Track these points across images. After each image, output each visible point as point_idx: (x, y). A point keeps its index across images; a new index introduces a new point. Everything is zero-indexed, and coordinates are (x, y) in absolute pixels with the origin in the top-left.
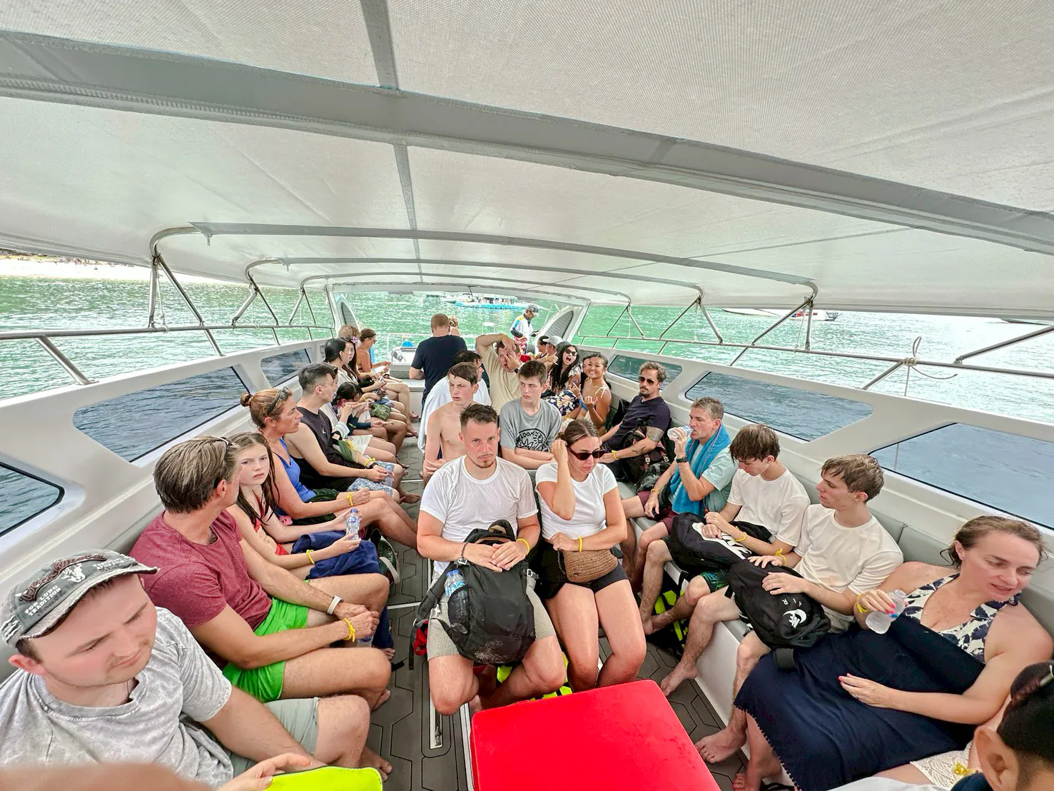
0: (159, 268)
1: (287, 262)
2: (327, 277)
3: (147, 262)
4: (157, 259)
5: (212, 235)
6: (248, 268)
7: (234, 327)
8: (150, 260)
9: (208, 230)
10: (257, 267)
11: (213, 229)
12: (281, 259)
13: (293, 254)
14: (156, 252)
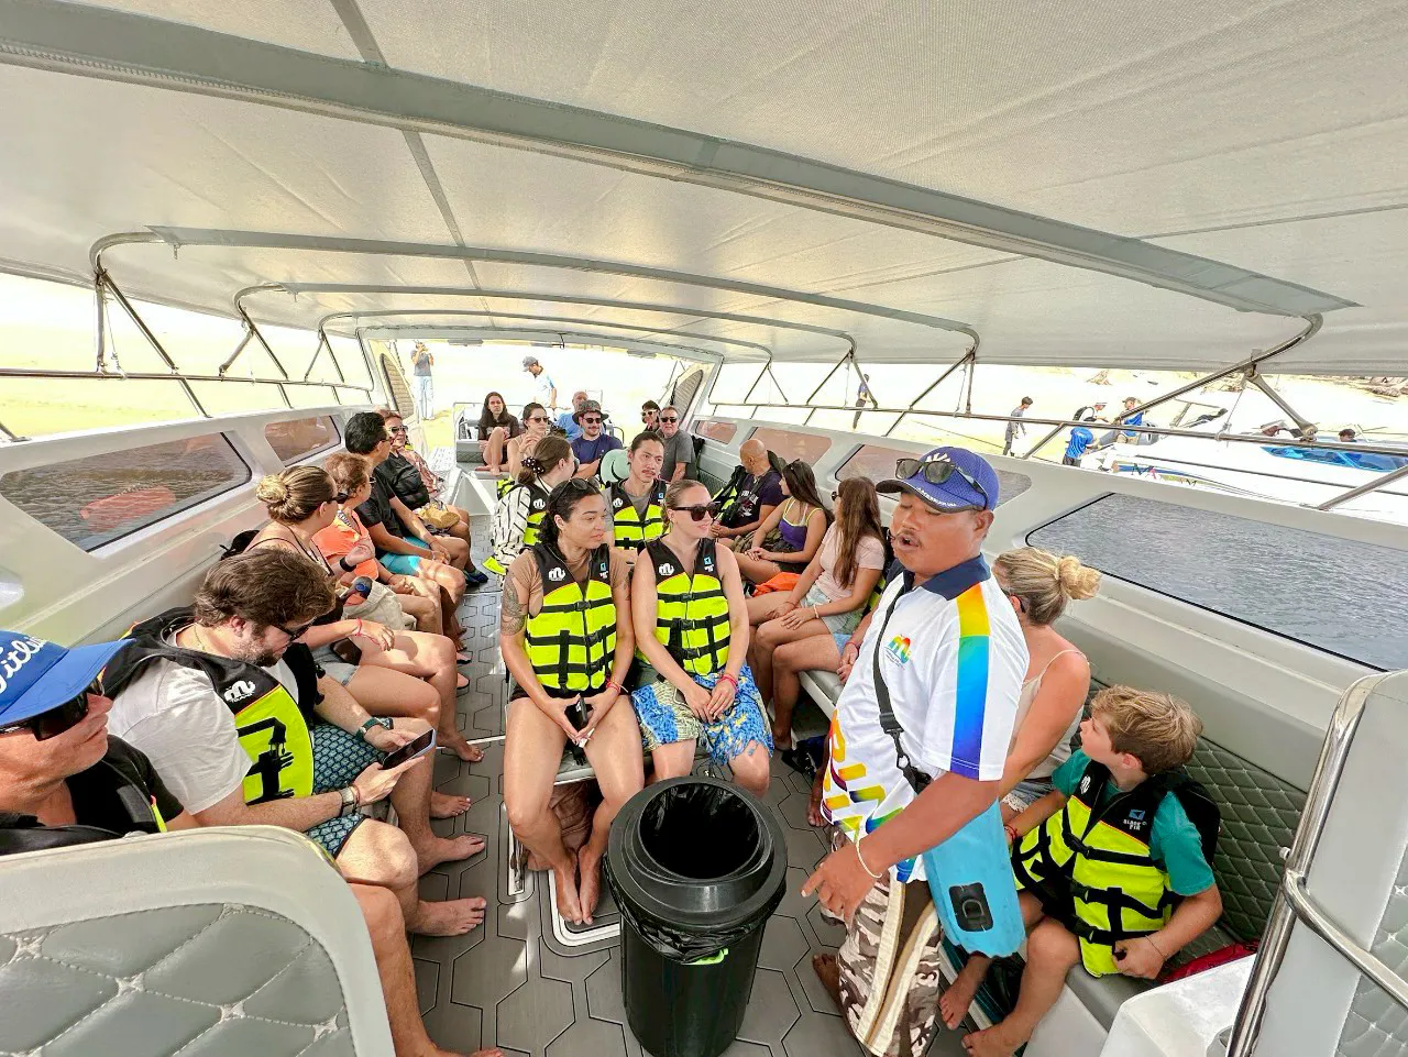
0: (106, 289)
1: (293, 288)
2: (357, 315)
3: (88, 281)
4: (101, 278)
5: (180, 245)
6: (237, 297)
7: (222, 379)
8: (93, 279)
9: (175, 237)
10: (252, 296)
11: (182, 237)
12: (285, 285)
13: (302, 278)
14: (99, 264)
